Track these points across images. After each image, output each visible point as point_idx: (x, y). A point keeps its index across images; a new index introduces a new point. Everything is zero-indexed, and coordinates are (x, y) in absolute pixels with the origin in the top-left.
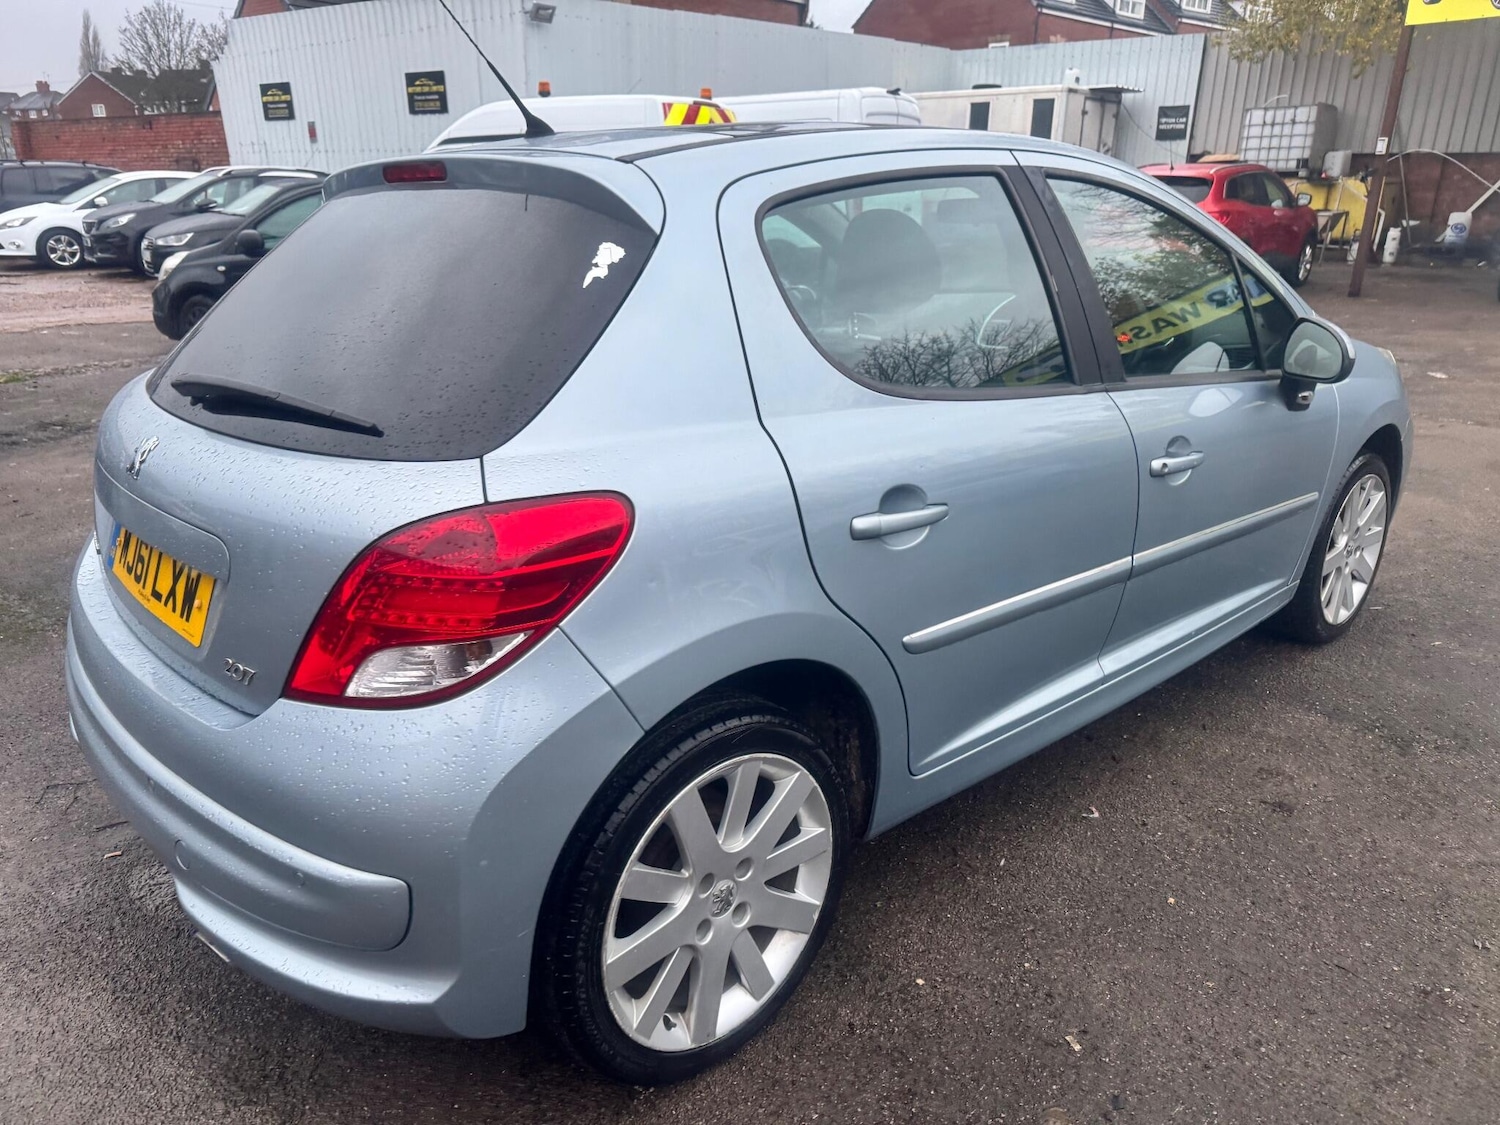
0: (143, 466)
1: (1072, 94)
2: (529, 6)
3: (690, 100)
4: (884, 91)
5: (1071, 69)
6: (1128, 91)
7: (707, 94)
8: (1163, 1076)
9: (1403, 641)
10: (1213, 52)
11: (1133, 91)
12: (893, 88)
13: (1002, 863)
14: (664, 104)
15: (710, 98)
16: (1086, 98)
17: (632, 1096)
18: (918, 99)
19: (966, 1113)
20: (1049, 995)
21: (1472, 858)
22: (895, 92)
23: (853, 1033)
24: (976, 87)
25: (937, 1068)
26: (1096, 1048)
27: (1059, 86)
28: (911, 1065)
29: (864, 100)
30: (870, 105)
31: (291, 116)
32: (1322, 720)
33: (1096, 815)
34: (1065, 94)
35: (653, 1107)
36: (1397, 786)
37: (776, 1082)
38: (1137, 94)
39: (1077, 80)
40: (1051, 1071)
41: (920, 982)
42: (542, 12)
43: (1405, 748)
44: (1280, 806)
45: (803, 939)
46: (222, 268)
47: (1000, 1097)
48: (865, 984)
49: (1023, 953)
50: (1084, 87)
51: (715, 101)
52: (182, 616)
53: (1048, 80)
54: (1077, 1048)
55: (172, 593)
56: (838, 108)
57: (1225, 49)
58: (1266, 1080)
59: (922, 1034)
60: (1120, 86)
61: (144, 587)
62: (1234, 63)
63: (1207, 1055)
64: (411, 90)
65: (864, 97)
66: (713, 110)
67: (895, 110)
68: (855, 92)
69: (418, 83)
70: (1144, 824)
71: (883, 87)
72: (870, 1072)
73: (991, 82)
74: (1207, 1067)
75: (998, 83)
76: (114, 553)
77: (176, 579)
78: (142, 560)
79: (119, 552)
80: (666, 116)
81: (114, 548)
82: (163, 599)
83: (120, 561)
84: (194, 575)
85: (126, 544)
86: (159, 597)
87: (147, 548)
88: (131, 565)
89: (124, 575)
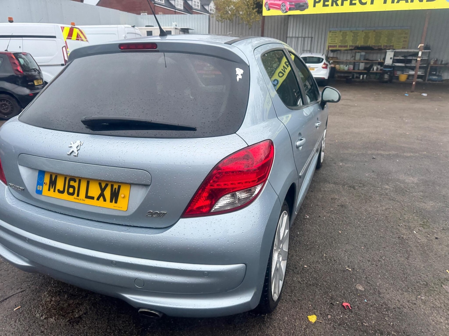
0: (79, 151)
1: (176, 30)
3: (70, 26)
4: (130, 26)
5: (174, 22)
6: (191, 29)
7: (73, 24)
8: (371, 270)
9: (334, 165)
10: (211, 19)
11: (192, 29)
12: (133, 26)
13: (298, 233)
14: (61, 27)
15: (75, 26)
16: (180, 31)
17: (264, 318)
18: (139, 29)
19: (341, 292)
20: (335, 260)
21: (384, 208)
22: (134, 27)
23: (301, 283)
24: (146, 26)
25: (326, 284)
26: (354, 269)
27: (172, 27)
28: (320, 286)
29: (126, 29)
30: (127, 30)
32: (334, 186)
33: (308, 217)
34: (174, 29)
35: (271, 319)
36: (360, 196)
37: (295, 302)
38: (193, 30)
39: (176, 25)
40: (350, 277)
41: (305, 266)
43: (354, 188)
44: (342, 206)
45: (286, 261)
47: (345, 286)
48: (294, 271)
49: (321, 253)
50: (180, 28)
52: (111, 201)
53: (170, 25)
54: (350, 270)
55: (102, 195)
56: (118, 31)
57: (215, 18)
58: (389, 264)
59: (317, 278)
60: (189, 28)
61: (78, 196)
62: (217, 22)
63: (375, 263)
65: (125, 28)
66: (78, 30)
67: (135, 32)
68: (123, 26)
70: (320, 216)
71: (130, 25)
72: (313, 291)
73: (150, 25)
74: (377, 265)
75: (152, 25)
76: (41, 188)
77: (103, 190)
78: (73, 187)
79: (46, 187)
80: (63, 31)
81: (41, 186)
82: (96, 198)
83: (49, 190)
84: (116, 186)
85: (53, 183)
86: (92, 198)
87: (75, 182)
88: (62, 189)
89: (57, 195)
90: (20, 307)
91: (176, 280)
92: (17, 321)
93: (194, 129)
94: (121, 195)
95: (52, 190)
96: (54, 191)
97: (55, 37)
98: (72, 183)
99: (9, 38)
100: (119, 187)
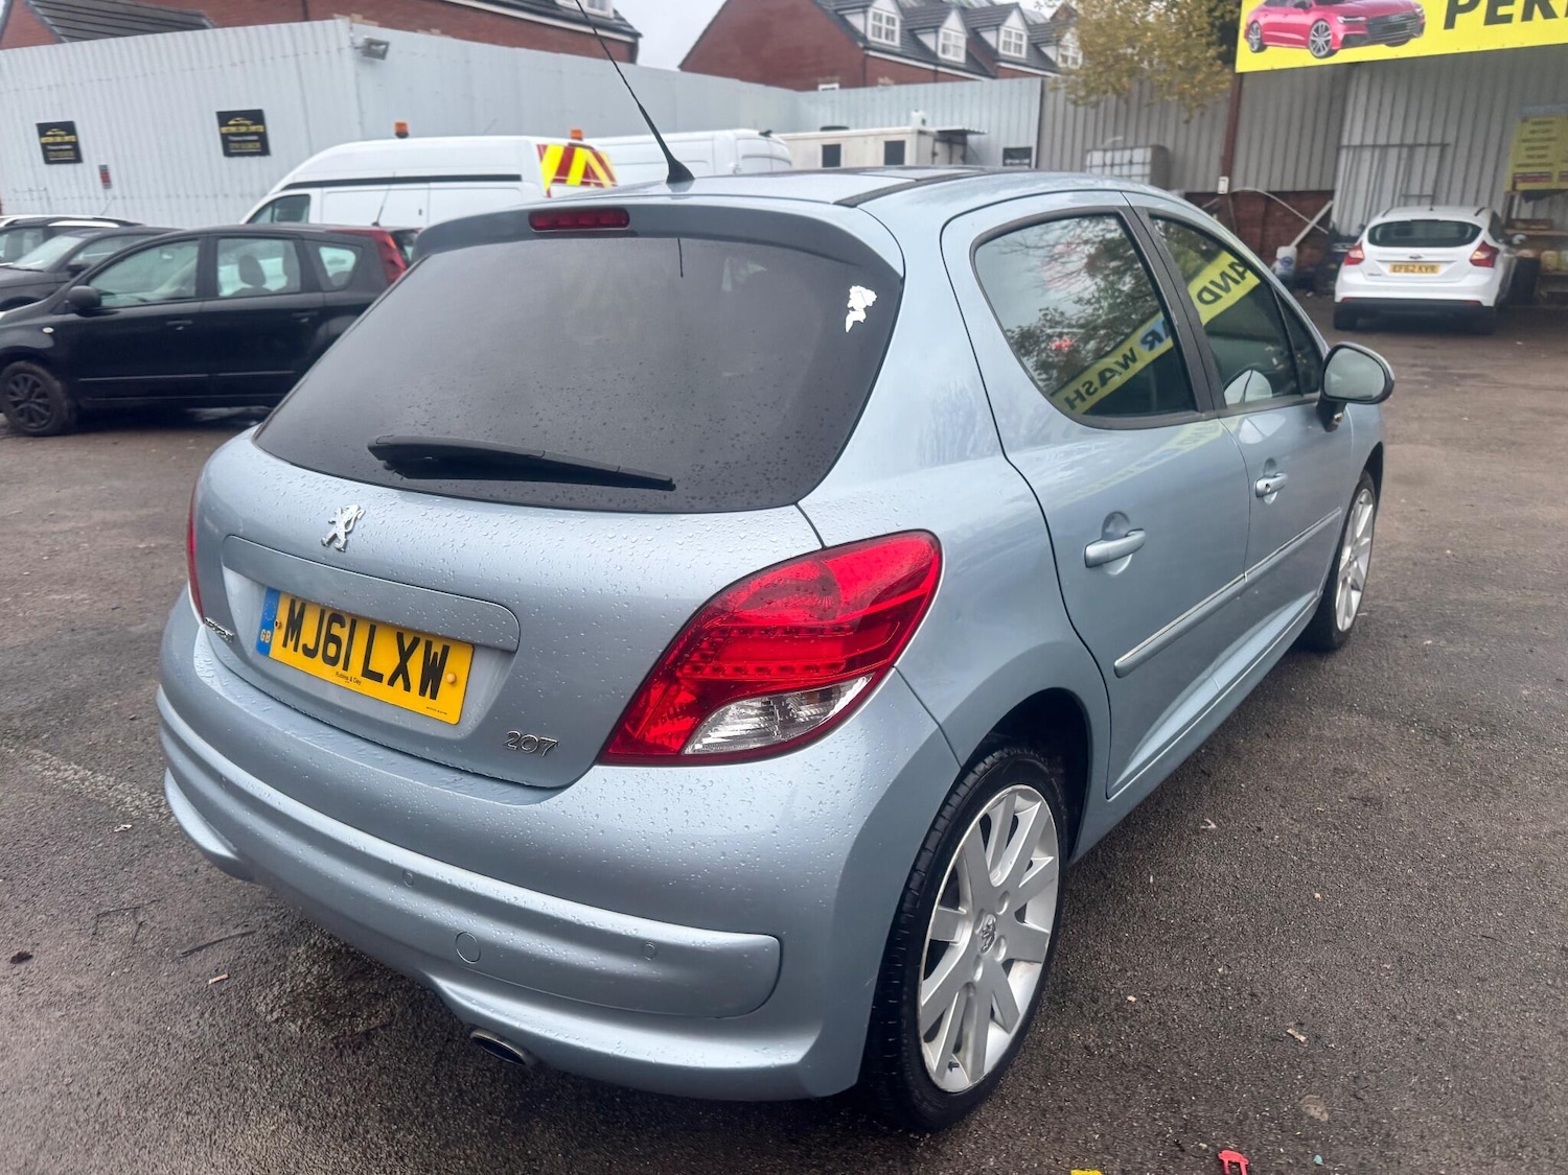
0: (349, 537)
1: (923, 137)
2: (360, 41)
3: (566, 142)
4: (755, 133)
5: (917, 111)
6: (973, 133)
7: (577, 135)
8: (1388, 1053)
9: (1399, 642)
10: (1050, 96)
11: (978, 133)
12: (764, 130)
13: (1151, 880)
14: (539, 146)
15: (580, 139)
16: (936, 140)
17: (913, 1144)
18: (786, 140)
19: (1233, 1112)
20: (1253, 995)
21: (1546, 828)
22: (766, 134)
23: (1093, 1054)
24: (825, 129)
25: (1186, 1075)
26: (1318, 1037)
27: (909, 128)
28: (1161, 1076)
29: (740, 142)
30: (744, 148)
31: (78, 159)
32: (1365, 721)
33: (1213, 826)
34: (915, 136)
35: (938, 1152)
36: (1456, 773)
37: (1044, 1112)
38: (982, 137)
39: (924, 122)
40: (1289, 1064)
41: (1131, 998)
42: (374, 47)
43: (1446, 739)
44: (1366, 801)
45: (1038, 968)
46: (49, 330)
47: (1256, 1093)
48: (1081, 1008)
49: (1211, 960)
50: (933, 128)
51: (586, 141)
52: (422, 692)
53: (903, 120)
54: (1302, 1039)
55: (401, 670)
56: (713, 151)
57: (1061, 94)
58: (1473, 1043)
59: (1157, 1046)
60: (966, 128)
61: (346, 668)
62: (1071, 107)
63: (1415, 1030)
64: (224, 130)
65: (738, 139)
66: (588, 151)
67: (768, 153)
68: (729, 134)
69: (231, 122)
70: (1260, 829)
71: (755, 128)
72: (1127, 1088)
73: (837, 124)
74: (1420, 1040)
75: (844, 124)
76: (268, 637)
77: (405, 655)
78: (337, 641)
79: (279, 635)
80: (541, 157)
81: (269, 632)
82: (386, 679)
83: (285, 645)
84: (437, 648)
85: (295, 626)
86: (378, 677)
87: (343, 626)
88: (311, 646)
89: (299, 659)
90: (225, 976)
91: (566, 956)
92: (207, 1015)
93: (667, 485)
94: (447, 677)
95: (291, 644)
96: (296, 649)
97: (517, 178)
98: (336, 630)
99: (386, 187)
100: (446, 650)
